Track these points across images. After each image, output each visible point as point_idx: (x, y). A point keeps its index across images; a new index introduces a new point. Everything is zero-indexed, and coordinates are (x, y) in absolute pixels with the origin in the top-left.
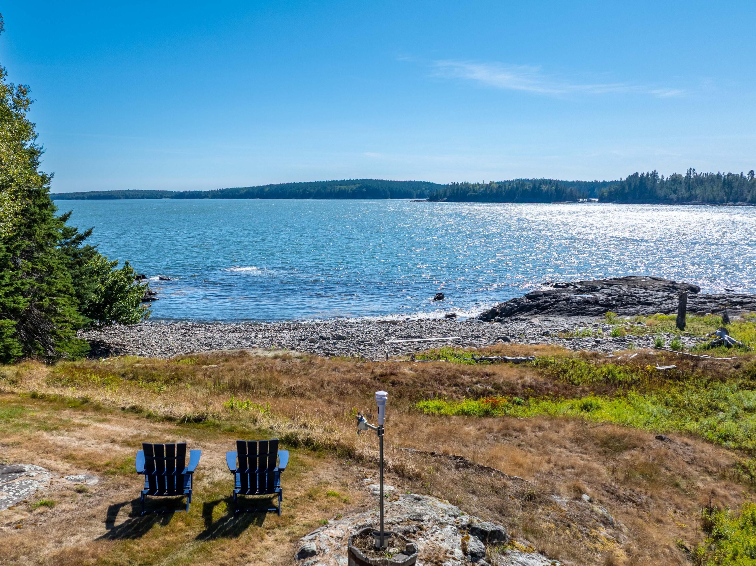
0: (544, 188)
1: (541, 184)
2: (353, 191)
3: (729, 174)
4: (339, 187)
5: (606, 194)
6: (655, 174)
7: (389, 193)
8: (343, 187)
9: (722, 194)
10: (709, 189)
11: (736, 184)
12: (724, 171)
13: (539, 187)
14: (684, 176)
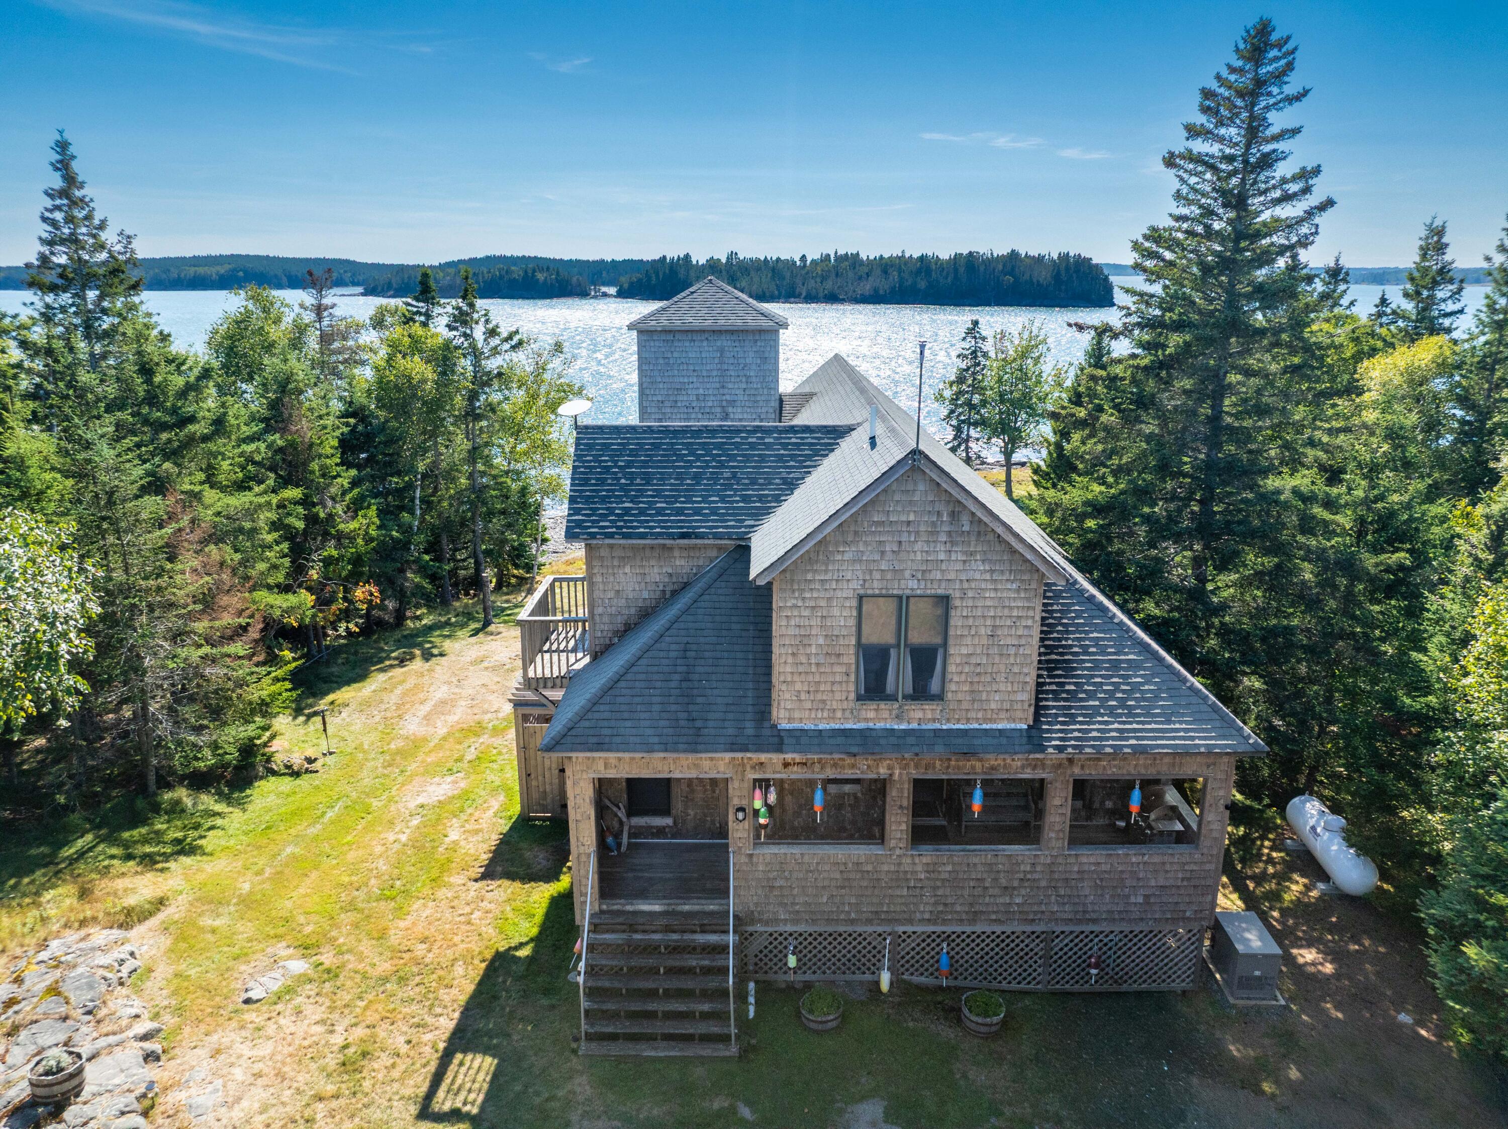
0: (540, 276)
1: (534, 271)
2: (222, 277)
3: (778, 259)
4: (193, 269)
5: (626, 286)
6: (687, 257)
7: (285, 280)
8: (201, 270)
9: (773, 287)
10: (756, 279)
11: (788, 275)
12: (773, 255)
13: (533, 276)
14: (724, 261)
